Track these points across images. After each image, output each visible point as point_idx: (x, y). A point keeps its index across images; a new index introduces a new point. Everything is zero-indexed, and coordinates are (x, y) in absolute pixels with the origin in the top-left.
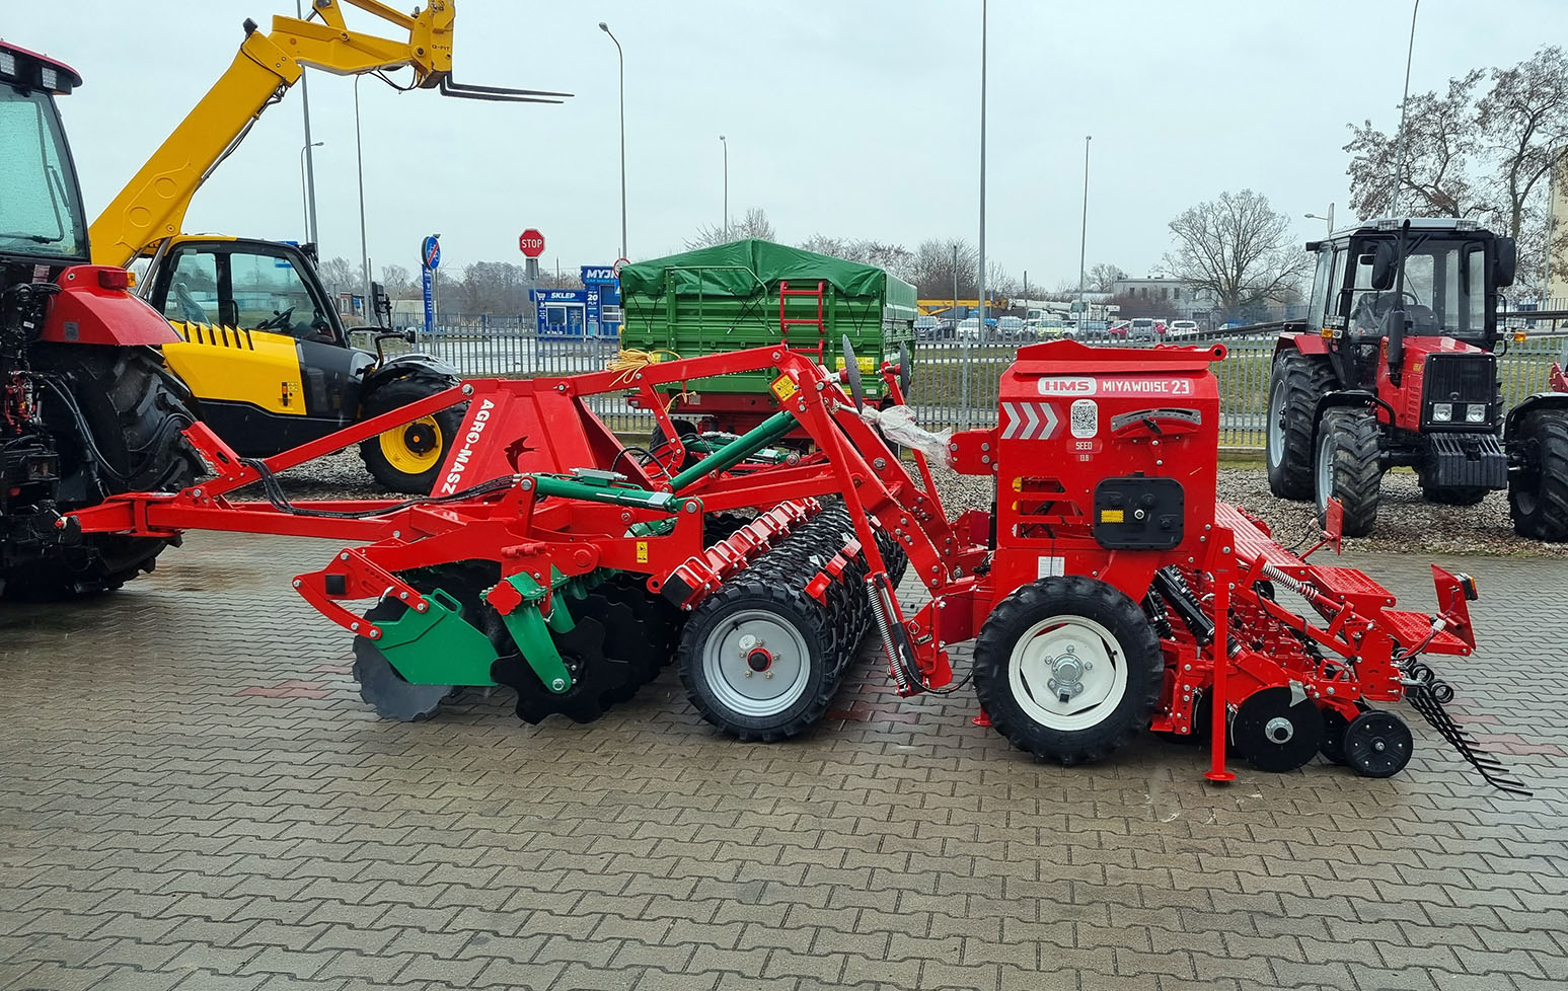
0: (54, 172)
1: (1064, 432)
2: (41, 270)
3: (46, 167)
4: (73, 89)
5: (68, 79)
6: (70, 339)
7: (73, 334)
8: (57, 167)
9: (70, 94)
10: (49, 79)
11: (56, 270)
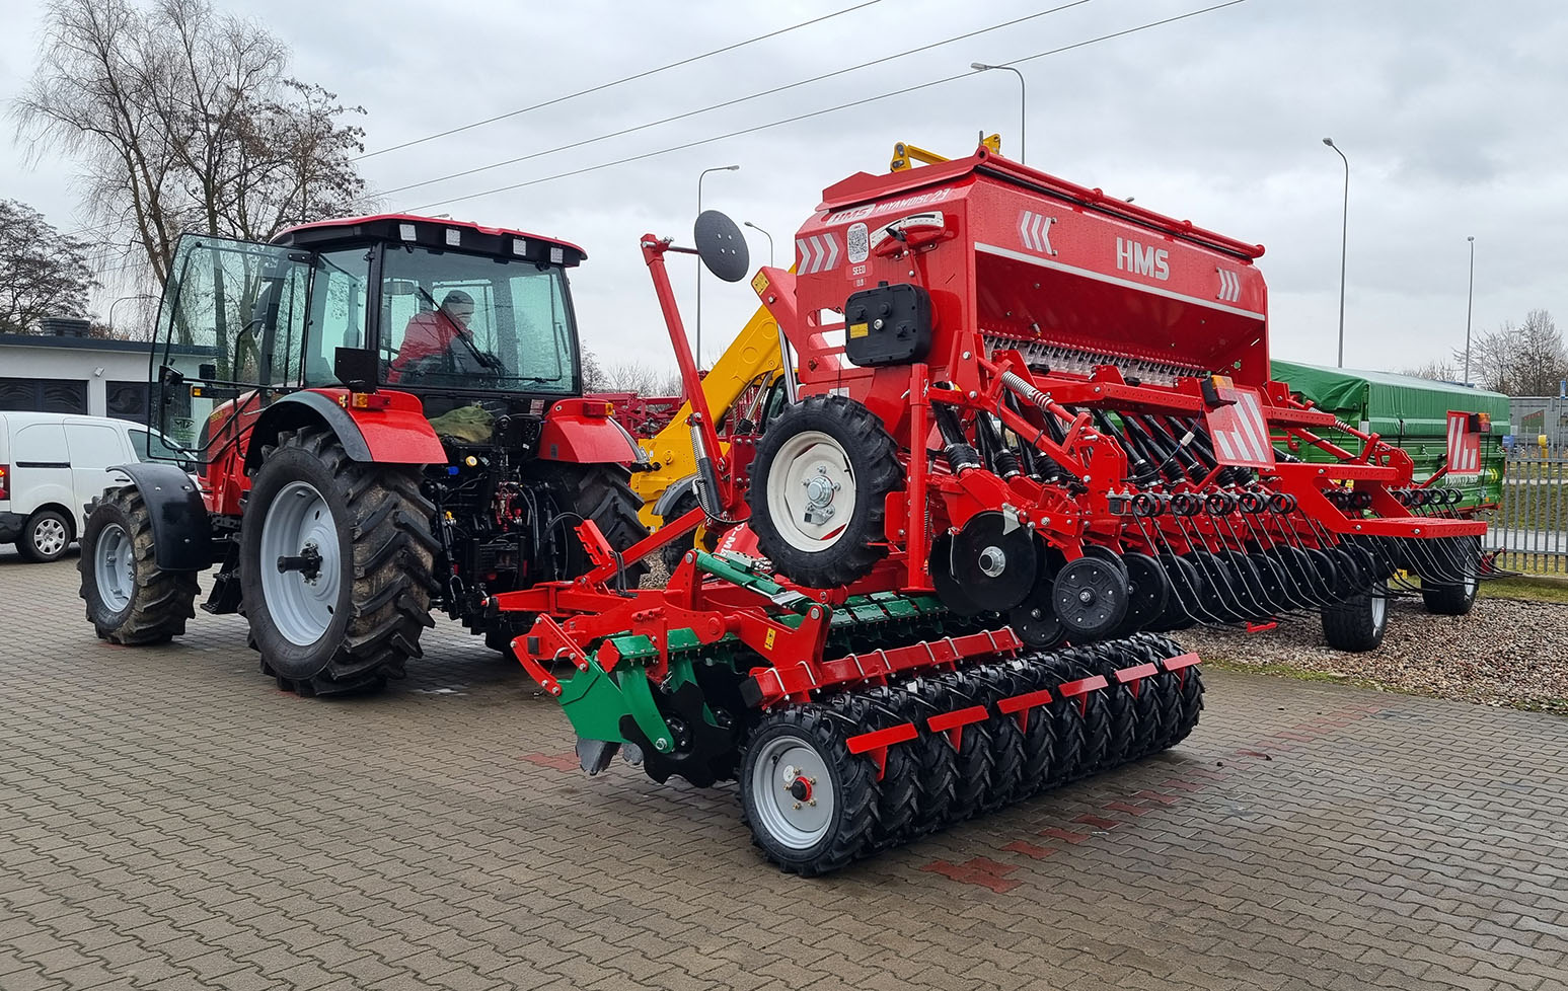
0: (560, 327)
1: (843, 261)
2: (537, 404)
3: (554, 323)
4: (581, 262)
5: (574, 255)
6: (552, 458)
7: (554, 454)
8: (564, 325)
9: (578, 265)
10: (556, 256)
11: (550, 400)
